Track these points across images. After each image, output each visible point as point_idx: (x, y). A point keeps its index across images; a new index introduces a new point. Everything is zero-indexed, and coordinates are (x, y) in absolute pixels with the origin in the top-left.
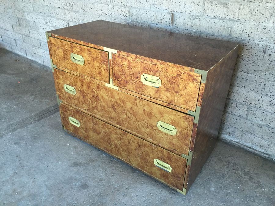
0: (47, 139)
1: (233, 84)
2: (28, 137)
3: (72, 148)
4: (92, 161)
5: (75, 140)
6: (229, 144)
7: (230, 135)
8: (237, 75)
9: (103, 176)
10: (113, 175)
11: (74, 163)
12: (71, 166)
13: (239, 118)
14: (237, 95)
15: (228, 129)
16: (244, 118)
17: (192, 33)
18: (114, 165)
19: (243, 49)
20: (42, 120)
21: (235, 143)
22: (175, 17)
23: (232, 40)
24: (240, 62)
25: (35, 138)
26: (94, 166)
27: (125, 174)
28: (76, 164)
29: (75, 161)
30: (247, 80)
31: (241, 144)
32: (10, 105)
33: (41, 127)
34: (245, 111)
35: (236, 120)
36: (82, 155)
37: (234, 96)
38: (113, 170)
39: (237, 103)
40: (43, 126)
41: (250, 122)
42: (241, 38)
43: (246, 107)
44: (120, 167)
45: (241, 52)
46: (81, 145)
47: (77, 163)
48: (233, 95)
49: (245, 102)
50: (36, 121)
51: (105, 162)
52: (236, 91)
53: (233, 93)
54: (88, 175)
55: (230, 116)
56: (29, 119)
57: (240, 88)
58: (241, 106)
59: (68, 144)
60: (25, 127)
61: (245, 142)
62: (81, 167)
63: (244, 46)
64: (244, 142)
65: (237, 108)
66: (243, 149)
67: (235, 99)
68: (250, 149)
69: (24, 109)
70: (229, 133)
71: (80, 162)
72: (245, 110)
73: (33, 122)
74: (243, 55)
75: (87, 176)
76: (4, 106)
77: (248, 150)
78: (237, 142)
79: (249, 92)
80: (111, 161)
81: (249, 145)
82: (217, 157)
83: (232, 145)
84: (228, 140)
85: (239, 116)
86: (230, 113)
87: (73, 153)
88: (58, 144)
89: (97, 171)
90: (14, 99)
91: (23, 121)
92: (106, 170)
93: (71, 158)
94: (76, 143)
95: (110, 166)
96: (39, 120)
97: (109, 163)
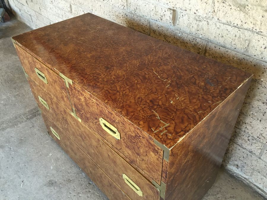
0: (32, 144)
1: (246, 113)
2: (14, 140)
3: (53, 160)
4: (69, 181)
5: (59, 149)
6: (235, 178)
7: (238, 168)
8: (252, 103)
11: (50, 181)
12: (45, 185)
13: (249, 154)
14: (251, 128)
15: (236, 161)
16: (256, 156)
17: (198, 39)
18: (91, 191)
19: (263, 73)
20: (35, 118)
21: (243, 178)
22: (178, 15)
23: (248, 57)
24: (258, 89)
25: (21, 142)
26: (69, 188)
28: (51, 183)
29: (51, 179)
30: (265, 112)
31: (250, 182)
32: (10, 96)
33: (31, 128)
34: (258, 149)
35: (246, 155)
36: (60, 172)
37: (246, 128)
38: (88, 197)
39: (249, 136)
40: (33, 126)
41: (263, 162)
42: (262, 58)
43: (260, 144)
44: (97, 195)
45: (260, 76)
46: (63, 157)
47: (53, 182)
48: (244, 125)
49: (260, 138)
50: (28, 119)
51: (82, 185)
52: (249, 123)
53: (245, 124)
55: (239, 148)
56: (22, 116)
57: (255, 120)
58: (254, 141)
59: (50, 155)
60: (15, 126)
61: (256, 182)
62: (55, 188)
63: (265, 69)
64: (254, 181)
65: (248, 142)
66: (251, 188)
67: (247, 131)
68: (260, 191)
69: (21, 102)
70: (237, 166)
71: (56, 180)
73: (24, 120)
74: (262, 81)
76: (4, 97)
77: (258, 191)
78: (245, 178)
79: (266, 128)
80: (89, 184)
81: (260, 186)
83: (239, 181)
84: (235, 173)
85: (251, 152)
86: (240, 145)
87: (52, 168)
88: (40, 153)
89: (70, 196)
90: (15, 89)
91: (16, 118)
92: (80, 196)
93: (48, 174)
94: (59, 154)
95: (86, 191)
96: (31, 118)
97: (86, 187)
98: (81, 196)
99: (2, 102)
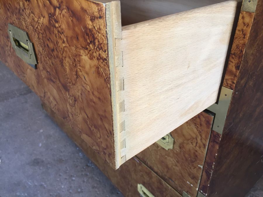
0: (21, 119)
3: (44, 137)
4: (60, 161)
5: (53, 126)
9: (64, 191)
10: (79, 190)
11: (35, 159)
12: (28, 164)
18: (88, 174)
25: (8, 116)
26: (60, 169)
27: (98, 193)
28: (36, 162)
29: (38, 157)
33: (22, 103)
38: (84, 182)
40: (26, 102)
44: (96, 180)
46: (57, 135)
47: (39, 161)
50: (21, 94)
51: (77, 167)
54: (43, 184)
56: (15, 91)
59: (41, 131)
60: (5, 101)
62: (41, 168)
71: (44, 159)
73: (17, 95)
75: (41, 185)
80: (87, 165)
87: (40, 145)
88: (29, 128)
89: (59, 179)
91: (8, 93)
92: (72, 180)
93: (35, 152)
94: (53, 131)
95: (82, 175)
96: (25, 94)
97: (83, 169)
98: (74, 180)
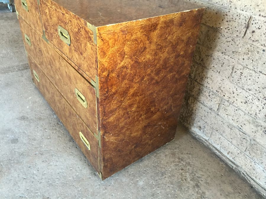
0: (16, 88)
1: (208, 66)
2: (2, 83)
3: (31, 102)
4: (40, 119)
5: (39, 95)
6: (197, 139)
7: (200, 130)
8: (213, 55)
9: (38, 137)
10: (49, 137)
11: (22, 116)
12: (17, 119)
13: (210, 111)
14: (211, 81)
15: (199, 122)
16: (215, 113)
19: (223, 20)
20: (26, 71)
21: (204, 140)
23: (212, 5)
24: (219, 38)
25: (7, 85)
26: (38, 124)
27: (61, 140)
28: (23, 118)
29: (25, 115)
30: (224, 63)
31: (209, 143)
32: (9, 52)
33: (19, 77)
34: (216, 104)
35: (207, 113)
36: (35, 111)
37: (208, 82)
38: (53, 133)
39: (210, 92)
40: (22, 76)
41: (221, 119)
42: (222, 5)
43: (218, 98)
44: (61, 133)
45: (220, 24)
46: (41, 102)
47: (25, 117)
48: (206, 80)
49: (218, 92)
50: (19, 70)
51: (51, 123)
52: (210, 77)
53: (207, 78)
54: (26, 131)
55: (202, 106)
56: (15, 67)
57: (215, 73)
58: (213, 96)
59: (30, 98)
60: (6, 74)
61: (214, 143)
62: (26, 122)
63: (224, 15)
64: (213, 142)
65: (209, 97)
66: (210, 149)
67: (208, 86)
68: (217, 152)
69: (17, 57)
70: (200, 127)
71: (29, 117)
72: (217, 102)
73: (16, 70)
74: (222, 29)
75: (24, 132)
76: (4, 52)
77: (216, 152)
78: (206, 140)
79: (223, 80)
80: (58, 124)
81: (218, 147)
82: (172, 151)
83: (200, 142)
84: (198, 135)
85: (211, 109)
86: (202, 102)
87: (28, 107)
88: (22, 95)
89: (36, 130)
90: (16, 48)
91: (9, 68)
92: (45, 131)
93: (23, 111)
94: (38, 99)
95: (53, 129)
96: (22, 70)
97: (54, 126)
98: (47, 131)
99: (1, 55)
